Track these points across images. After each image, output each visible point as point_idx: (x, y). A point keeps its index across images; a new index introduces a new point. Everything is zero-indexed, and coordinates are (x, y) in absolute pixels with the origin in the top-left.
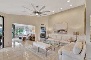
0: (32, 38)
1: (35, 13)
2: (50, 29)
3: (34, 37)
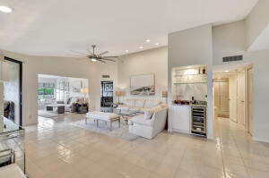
0: (80, 108)
1: (91, 57)
2: (123, 87)
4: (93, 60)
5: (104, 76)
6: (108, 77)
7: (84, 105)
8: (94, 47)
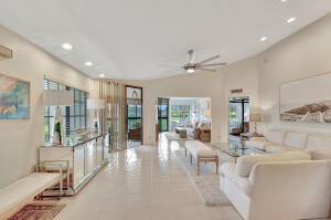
1: (187, 68)
2: (266, 106)
3: (208, 132)
4: (191, 71)
5: (233, 91)
6: (241, 91)
7: (205, 131)
8: (191, 52)
